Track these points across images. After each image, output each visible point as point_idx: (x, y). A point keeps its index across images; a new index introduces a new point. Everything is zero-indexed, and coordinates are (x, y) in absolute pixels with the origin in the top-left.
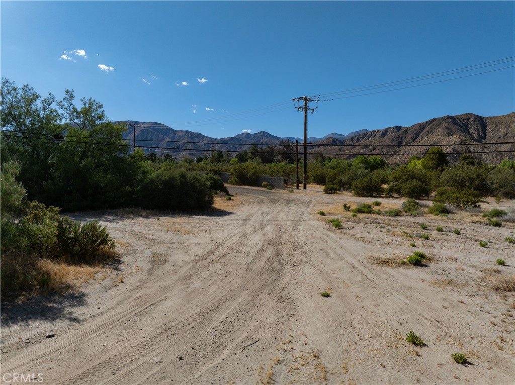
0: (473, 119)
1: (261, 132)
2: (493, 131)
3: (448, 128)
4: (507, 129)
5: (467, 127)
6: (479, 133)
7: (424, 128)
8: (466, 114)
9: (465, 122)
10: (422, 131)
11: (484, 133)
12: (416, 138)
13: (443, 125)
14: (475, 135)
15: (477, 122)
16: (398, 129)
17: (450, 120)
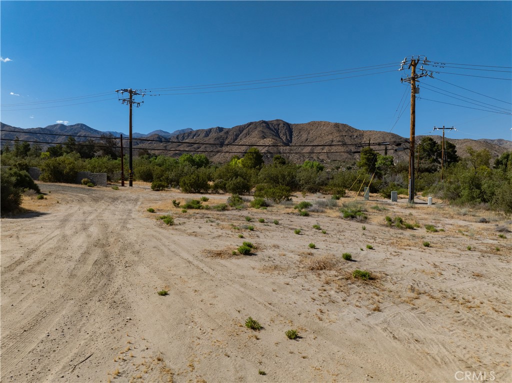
0: (282, 125)
1: (78, 125)
2: (297, 136)
3: (263, 132)
4: (308, 135)
5: (278, 132)
6: (287, 137)
7: (243, 131)
8: (277, 120)
9: (276, 127)
10: (241, 133)
11: (291, 138)
12: (236, 139)
13: (259, 129)
14: (284, 139)
15: (285, 127)
16: (220, 129)
17: (264, 125)
